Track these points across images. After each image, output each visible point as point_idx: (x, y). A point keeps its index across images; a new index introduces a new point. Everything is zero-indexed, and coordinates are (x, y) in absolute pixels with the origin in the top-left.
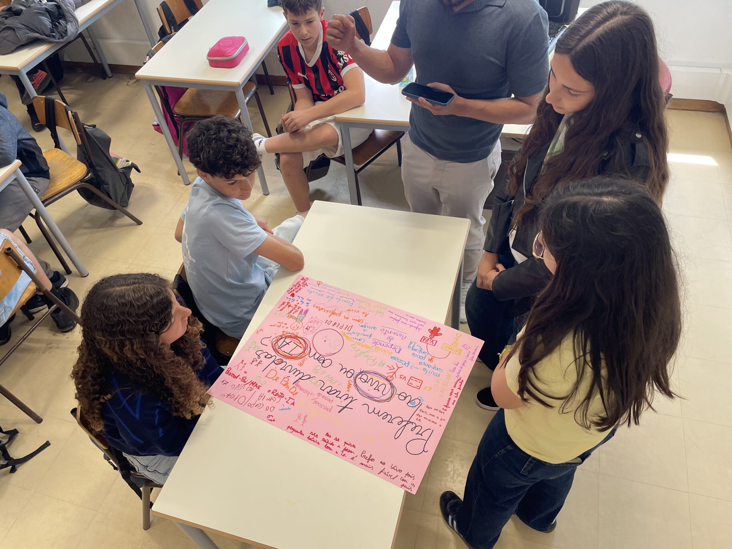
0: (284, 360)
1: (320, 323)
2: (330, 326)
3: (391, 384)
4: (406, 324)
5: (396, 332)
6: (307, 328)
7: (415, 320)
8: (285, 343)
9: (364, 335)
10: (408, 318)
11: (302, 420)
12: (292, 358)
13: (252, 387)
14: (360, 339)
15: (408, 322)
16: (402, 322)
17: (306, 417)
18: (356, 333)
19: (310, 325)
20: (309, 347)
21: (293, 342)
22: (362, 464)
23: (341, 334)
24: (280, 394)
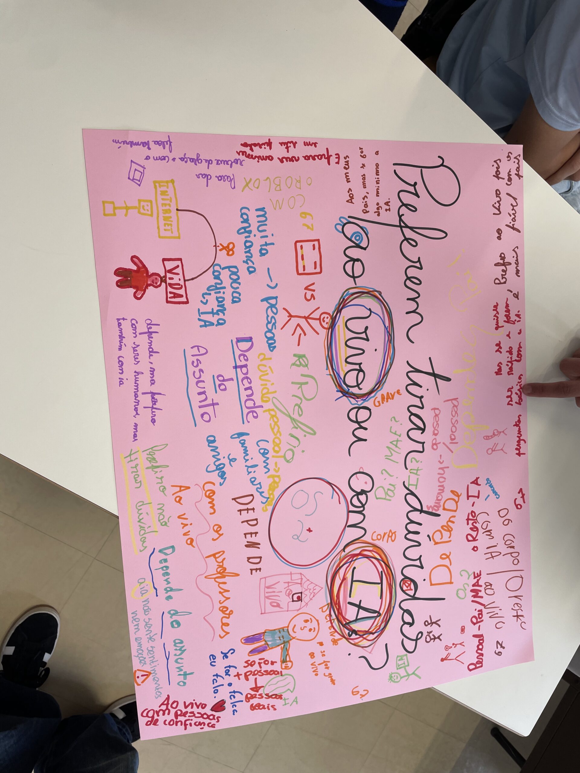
0: (399, 578)
1: (269, 582)
2: (265, 550)
3: (339, 310)
4: (152, 371)
5: (193, 381)
6: (299, 599)
7: (127, 353)
8: (363, 614)
9: (246, 451)
10: (129, 374)
11: (495, 440)
12: (388, 566)
13: (482, 589)
14: (263, 454)
15: (144, 366)
16: (153, 382)
17: (487, 438)
18: (252, 475)
19: (285, 600)
20: (343, 554)
21: (349, 600)
22: (518, 272)
23: (270, 508)
24: (471, 522)
